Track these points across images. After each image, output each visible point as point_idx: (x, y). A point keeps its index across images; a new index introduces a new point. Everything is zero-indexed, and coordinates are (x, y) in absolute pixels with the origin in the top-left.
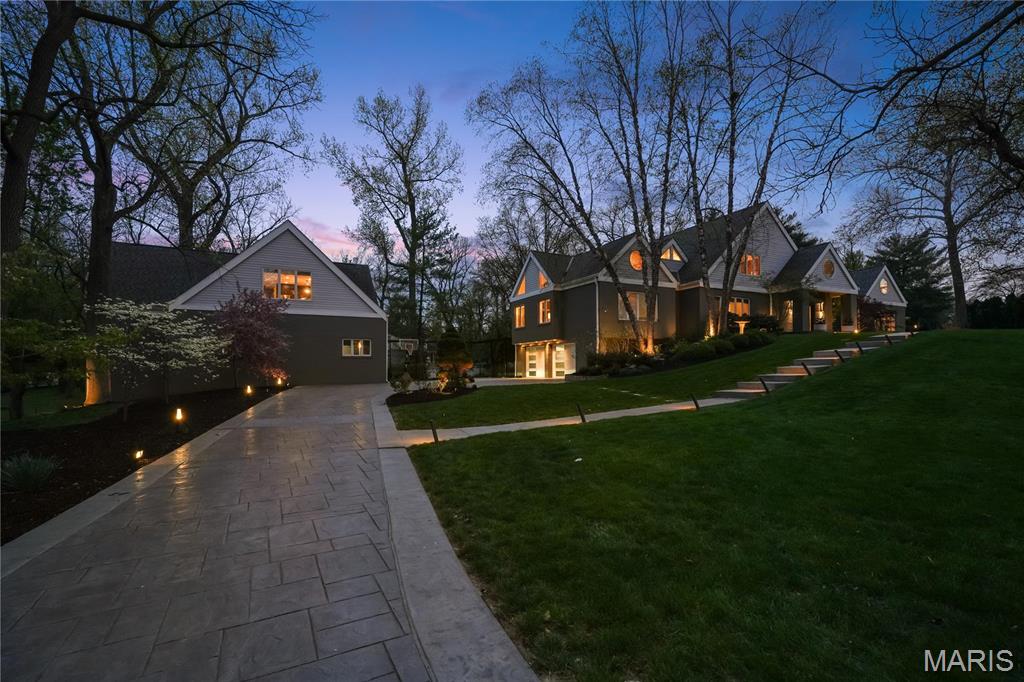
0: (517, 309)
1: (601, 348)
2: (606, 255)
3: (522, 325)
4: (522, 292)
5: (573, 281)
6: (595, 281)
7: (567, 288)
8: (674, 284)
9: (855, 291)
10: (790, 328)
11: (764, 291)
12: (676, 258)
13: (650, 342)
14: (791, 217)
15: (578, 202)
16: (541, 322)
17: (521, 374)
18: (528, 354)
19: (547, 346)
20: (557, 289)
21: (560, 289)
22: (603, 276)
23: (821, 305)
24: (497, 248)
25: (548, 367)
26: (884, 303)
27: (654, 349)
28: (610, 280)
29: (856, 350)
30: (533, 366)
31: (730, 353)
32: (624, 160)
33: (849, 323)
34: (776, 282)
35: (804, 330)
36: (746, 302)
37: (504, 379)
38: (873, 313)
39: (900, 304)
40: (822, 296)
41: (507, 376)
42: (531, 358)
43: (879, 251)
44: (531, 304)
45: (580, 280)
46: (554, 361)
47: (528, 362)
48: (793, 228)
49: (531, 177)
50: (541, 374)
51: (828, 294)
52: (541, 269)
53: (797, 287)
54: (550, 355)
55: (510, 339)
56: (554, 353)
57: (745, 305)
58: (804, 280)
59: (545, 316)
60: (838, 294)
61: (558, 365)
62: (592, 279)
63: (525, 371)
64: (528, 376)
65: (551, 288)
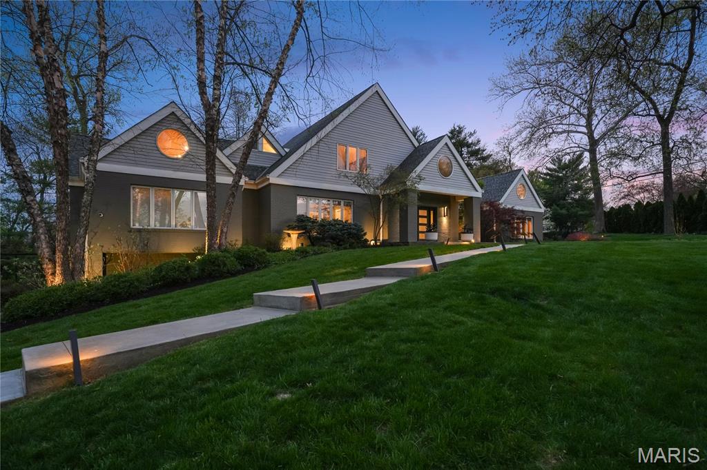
9: (479, 194)
10: (397, 237)
12: (269, 149)
14: (471, 134)
23: (444, 210)
26: (517, 208)
33: (469, 230)
36: (347, 205)
39: (537, 211)
40: (444, 200)
43: (547, 168)
51: (453, 197)
53: (402, 189)
58: (408, 179)
60: (461, 197)
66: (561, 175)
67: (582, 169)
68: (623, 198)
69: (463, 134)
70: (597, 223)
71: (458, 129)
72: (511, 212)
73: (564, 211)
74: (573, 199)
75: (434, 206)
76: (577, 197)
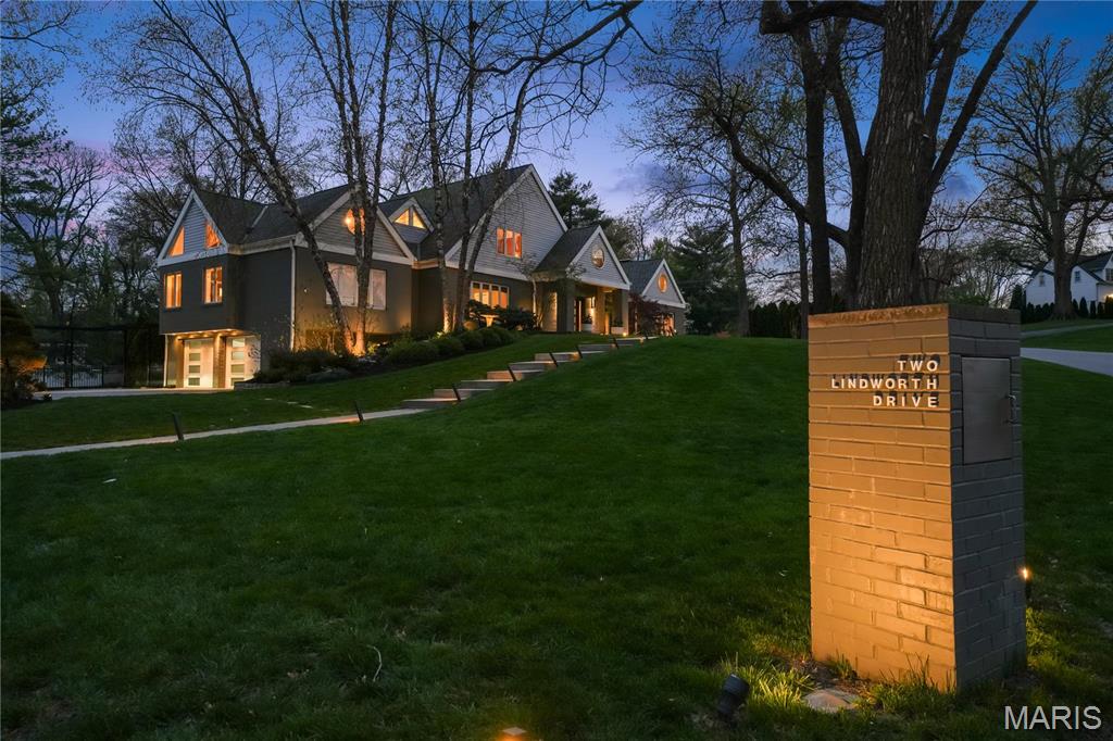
0: (170, 279)
1: (296, 343)
2: (299, 210)
3: (177, 305)
4: (178, 251)
5: (259, 243)
6: (291, 245)
7: (248, 252)
8: (410, 260)
9: (627, 286)
10: (554, 327)
11: (523, 278)
12: (417, 224)
13: (360, 337)
14: (585, 187)
15: (256, 126)
16: (208, 300)
17: (174, 382)
18: (187, 351)
19: (218, 339)
20: (234, 253)
21: (239, 253)
22: (300, 240)
23: (591, 301)
24: (152, 176)
25: (219, 371)
26: (659, 302)
27: (366, 347)
28: (305, 244)
29: (576, 354)
30: (194, 369)
31: (457, 354)
32: (335, 79)
33: (620, 324)
34: (541, 267)
35: (569, 330)
36: (504, 290)
37: (143, 389)
38: (647, 314)
39: (679, 305)
40: (593, 290)
41: (149, 386)
42: (193, 357)
43: (681, 241)
44: (191, 272)
45: (270, 241)
46: (229, 363)
47: (187, 364)
48: (587, 201)
49: (188, 75)
50: (207, 383)
51: (601, 288)
52: (209, 219)
53: (562, 277)
54: (223, 353)
55: (157, 326)
56: (229, 350)
57: (503, 294)
58: (569, 269)
59: (213, 290)
60: (610, 288)
61: (235, 368)
62: (288, 242)
63: (182, 378)
64: (186, 385)
65: (224, 249)
66: (700, 252)
67: (727, 247)
68: (780, 291)
69: (573, 185)
70: (743, 324)
71: (566, 177)
72: (654, 306)
73: (704, 305)
74: (715, 288)
75: (583, 295)
76: (720, 286)
